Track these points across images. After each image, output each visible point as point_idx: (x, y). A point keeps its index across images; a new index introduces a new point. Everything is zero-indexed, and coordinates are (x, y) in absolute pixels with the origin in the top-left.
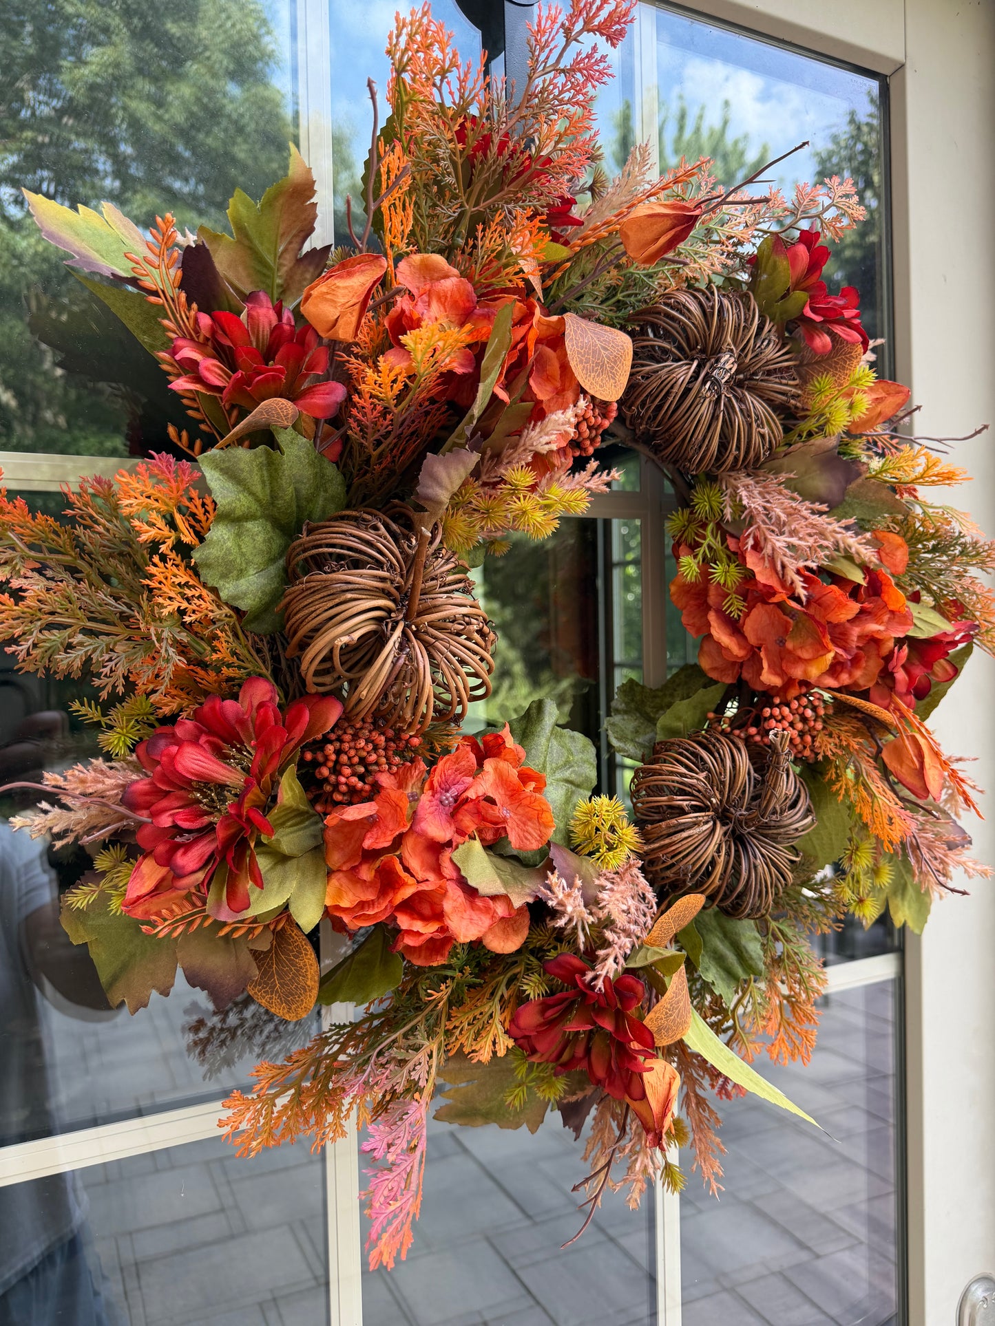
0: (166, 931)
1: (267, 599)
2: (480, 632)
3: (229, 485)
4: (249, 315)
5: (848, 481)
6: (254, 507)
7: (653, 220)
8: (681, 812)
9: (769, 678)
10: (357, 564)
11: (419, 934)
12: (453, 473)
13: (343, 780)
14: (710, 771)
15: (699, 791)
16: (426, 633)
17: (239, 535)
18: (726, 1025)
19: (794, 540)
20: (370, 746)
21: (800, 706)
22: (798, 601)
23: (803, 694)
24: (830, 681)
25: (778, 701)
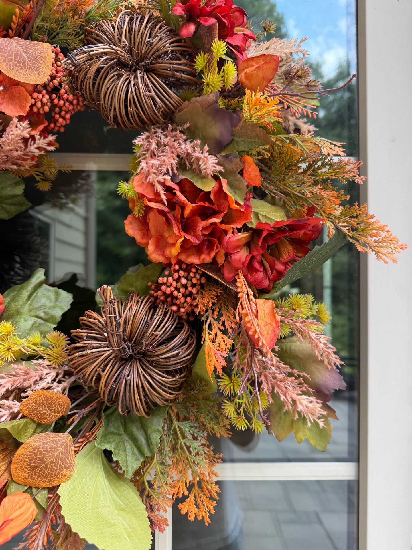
5: (233, 125)
9: (155, 256)
21: (180, 277)
22: (164, 204)
23: (181, 268)
24: (195, 260)
25: (167, 273)
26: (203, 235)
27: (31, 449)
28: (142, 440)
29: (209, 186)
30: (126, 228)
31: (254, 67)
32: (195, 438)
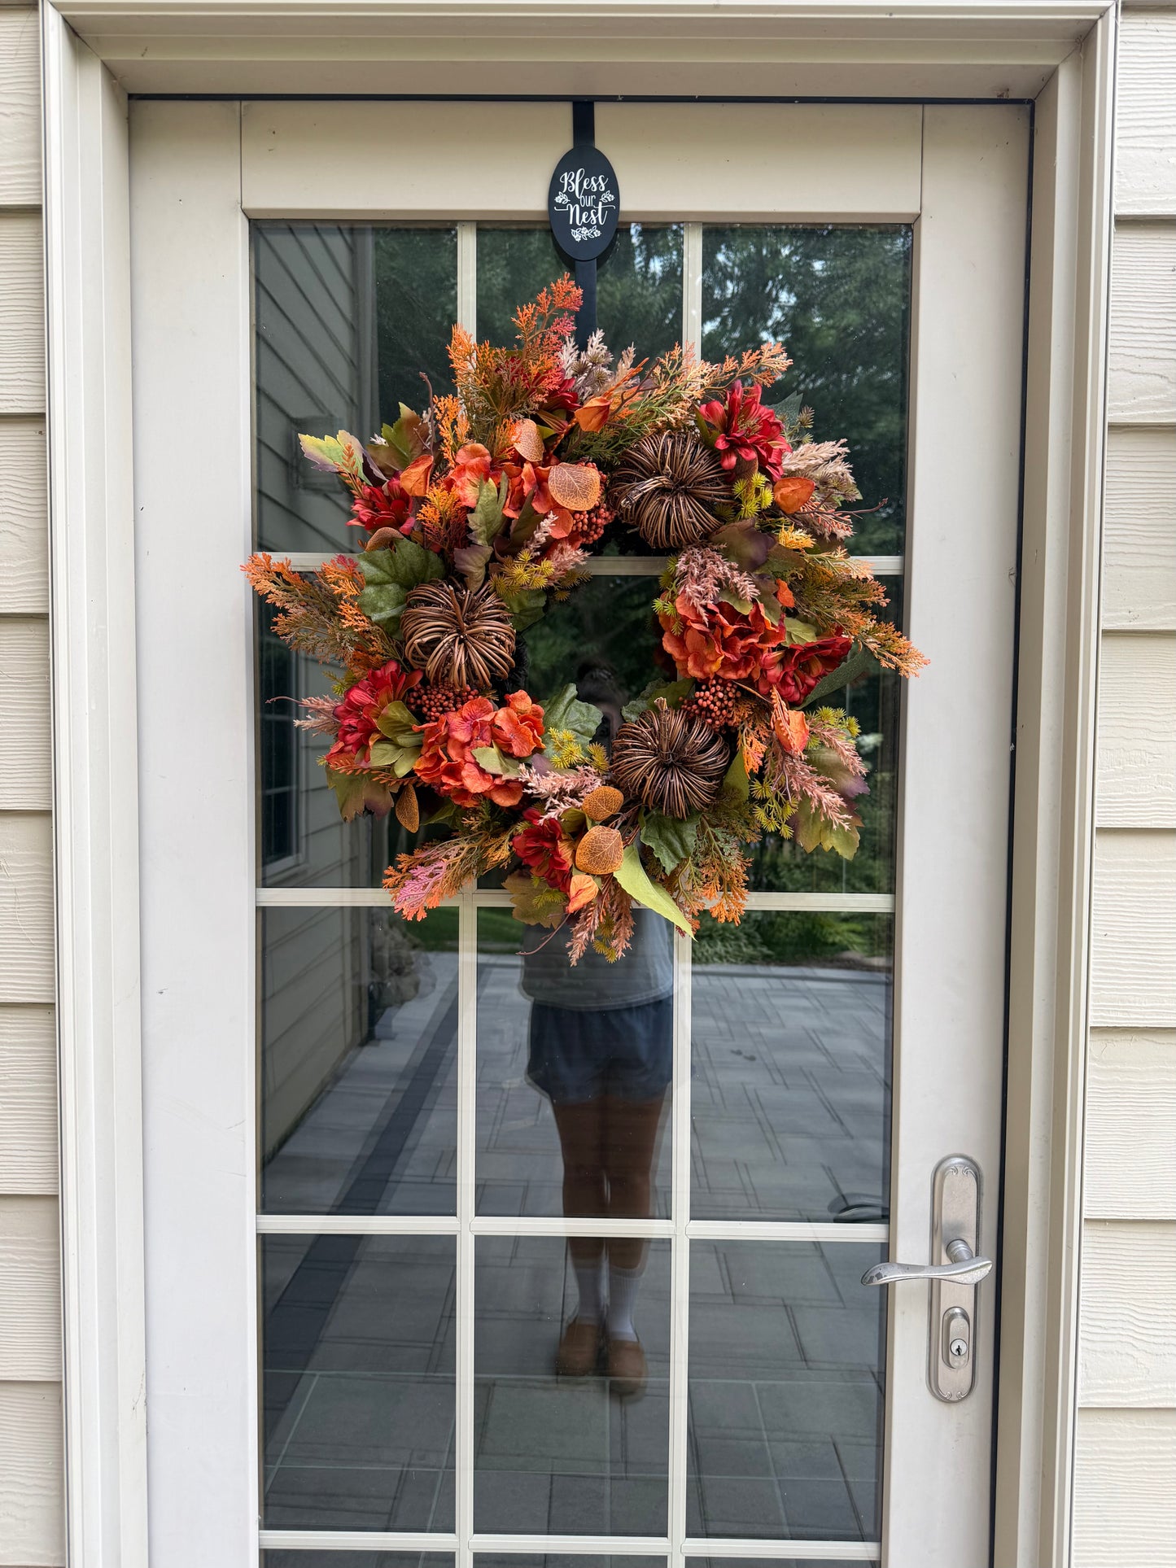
1: (393, 619)
2: (497, 639)
3: (372, 567)
4: (388, 485)
5: (768, 547)
6: (387, 578)
8: (627, 747)
9: (694, 672)
10: (428, 604)
11: (451, 785)
12: (474, 558)
15: (642, 737)
16: (466, 639)
17: (380, 591)
20: (444, 698)
21: (716, 691)
22: (704, 624)
23: (717, 683)
24: (732, 676)
25: (704, 687)
26: (742, 653)
27: (593, 837)
28: (677, 845)
29: (747, 610)
30: (664, 644)
31: (790, 489)
32: (726, 842)
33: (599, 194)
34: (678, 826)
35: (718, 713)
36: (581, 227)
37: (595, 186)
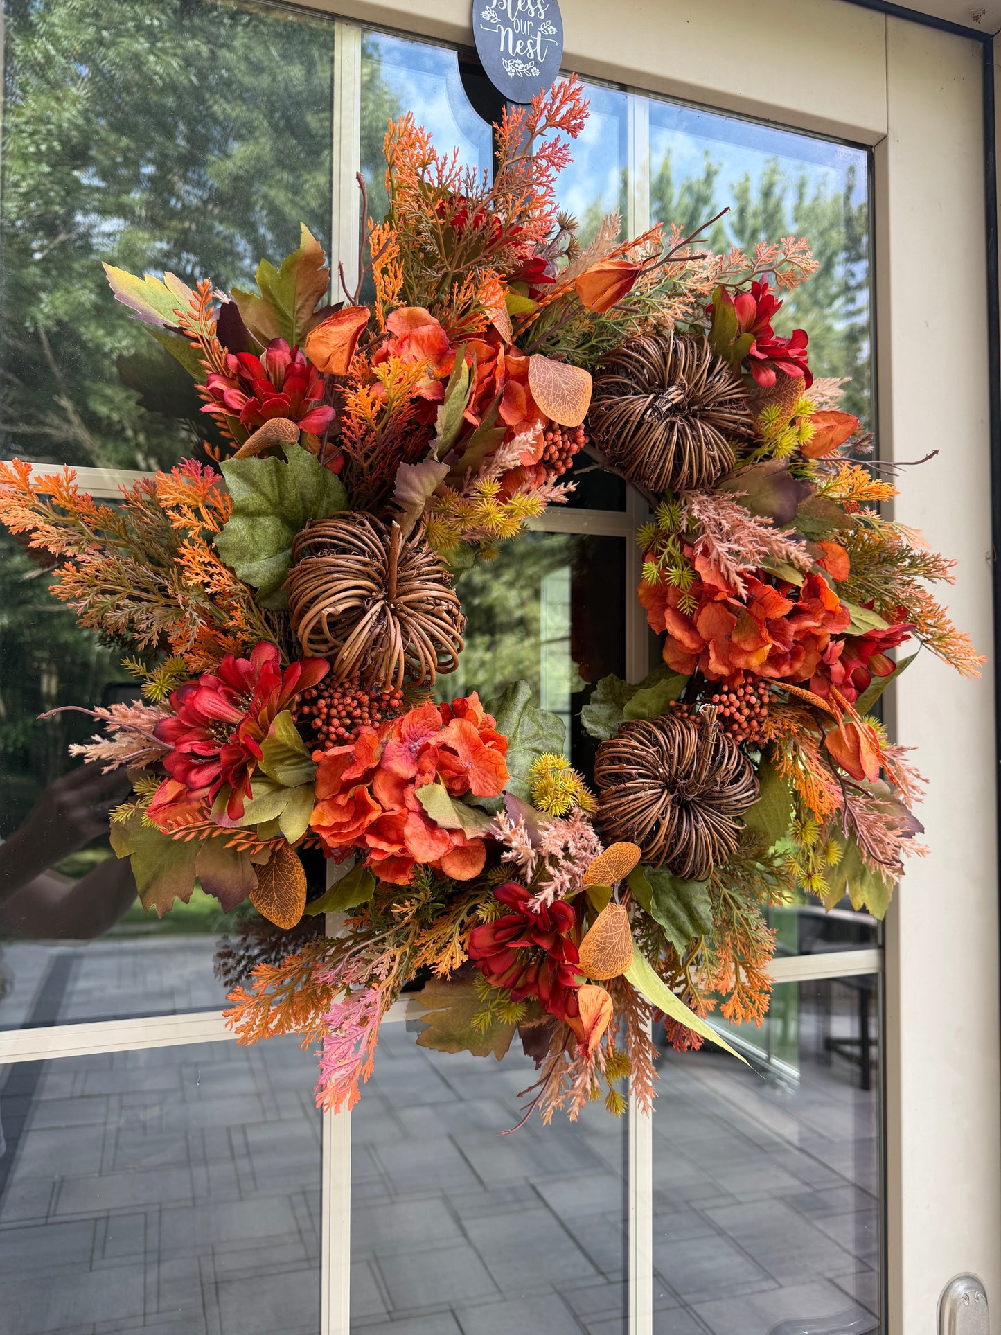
0: (180, 835)
1: (275, 580)
3: (245, 486)
4: (268, 356)
5: (799, 499)
6: (265, 505)
7: (601, 275)
8: (630, 778)
9: (716, 667)
10: (344, 551)
11: (382, 852)
12: (425, 480)
13: (333, 729)
14: (661, 746)
15: (648, 762)
16: (402, 611)
17: (252, 527)
18: (679, 979)
19: (736, 547)
23: (749, 683)
24: (772, 672)
25: (726, 688)
26: (793, 641)
27: (604, 924)
31: (822, 425)
32: (749, 908)
33: (537, 22)
34: (683, 888)
35: (745, 725)
36: (515, 58)
37: (532, 9)
